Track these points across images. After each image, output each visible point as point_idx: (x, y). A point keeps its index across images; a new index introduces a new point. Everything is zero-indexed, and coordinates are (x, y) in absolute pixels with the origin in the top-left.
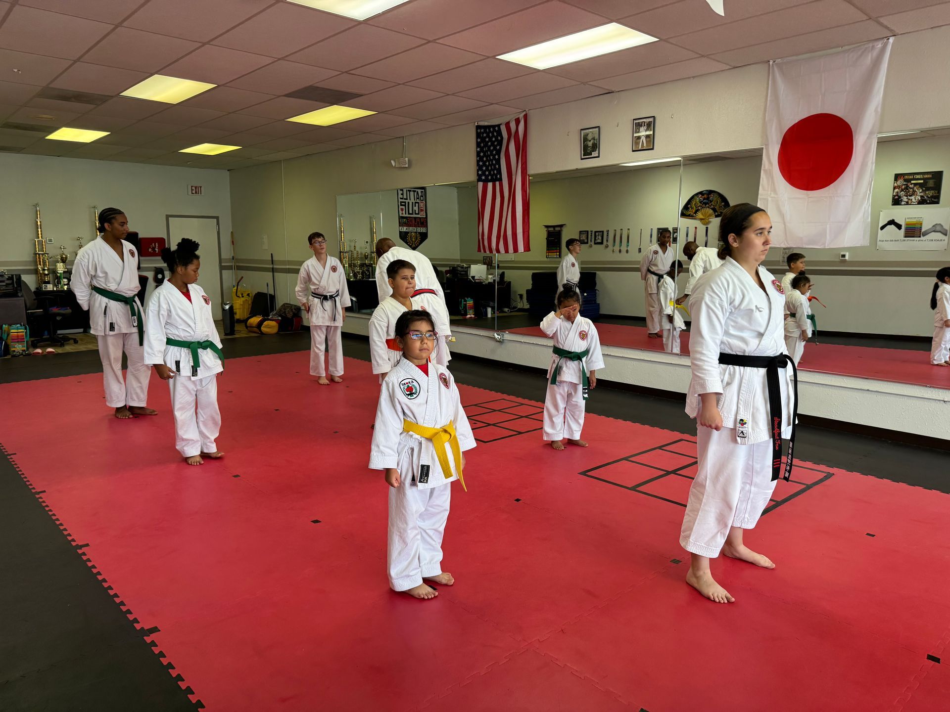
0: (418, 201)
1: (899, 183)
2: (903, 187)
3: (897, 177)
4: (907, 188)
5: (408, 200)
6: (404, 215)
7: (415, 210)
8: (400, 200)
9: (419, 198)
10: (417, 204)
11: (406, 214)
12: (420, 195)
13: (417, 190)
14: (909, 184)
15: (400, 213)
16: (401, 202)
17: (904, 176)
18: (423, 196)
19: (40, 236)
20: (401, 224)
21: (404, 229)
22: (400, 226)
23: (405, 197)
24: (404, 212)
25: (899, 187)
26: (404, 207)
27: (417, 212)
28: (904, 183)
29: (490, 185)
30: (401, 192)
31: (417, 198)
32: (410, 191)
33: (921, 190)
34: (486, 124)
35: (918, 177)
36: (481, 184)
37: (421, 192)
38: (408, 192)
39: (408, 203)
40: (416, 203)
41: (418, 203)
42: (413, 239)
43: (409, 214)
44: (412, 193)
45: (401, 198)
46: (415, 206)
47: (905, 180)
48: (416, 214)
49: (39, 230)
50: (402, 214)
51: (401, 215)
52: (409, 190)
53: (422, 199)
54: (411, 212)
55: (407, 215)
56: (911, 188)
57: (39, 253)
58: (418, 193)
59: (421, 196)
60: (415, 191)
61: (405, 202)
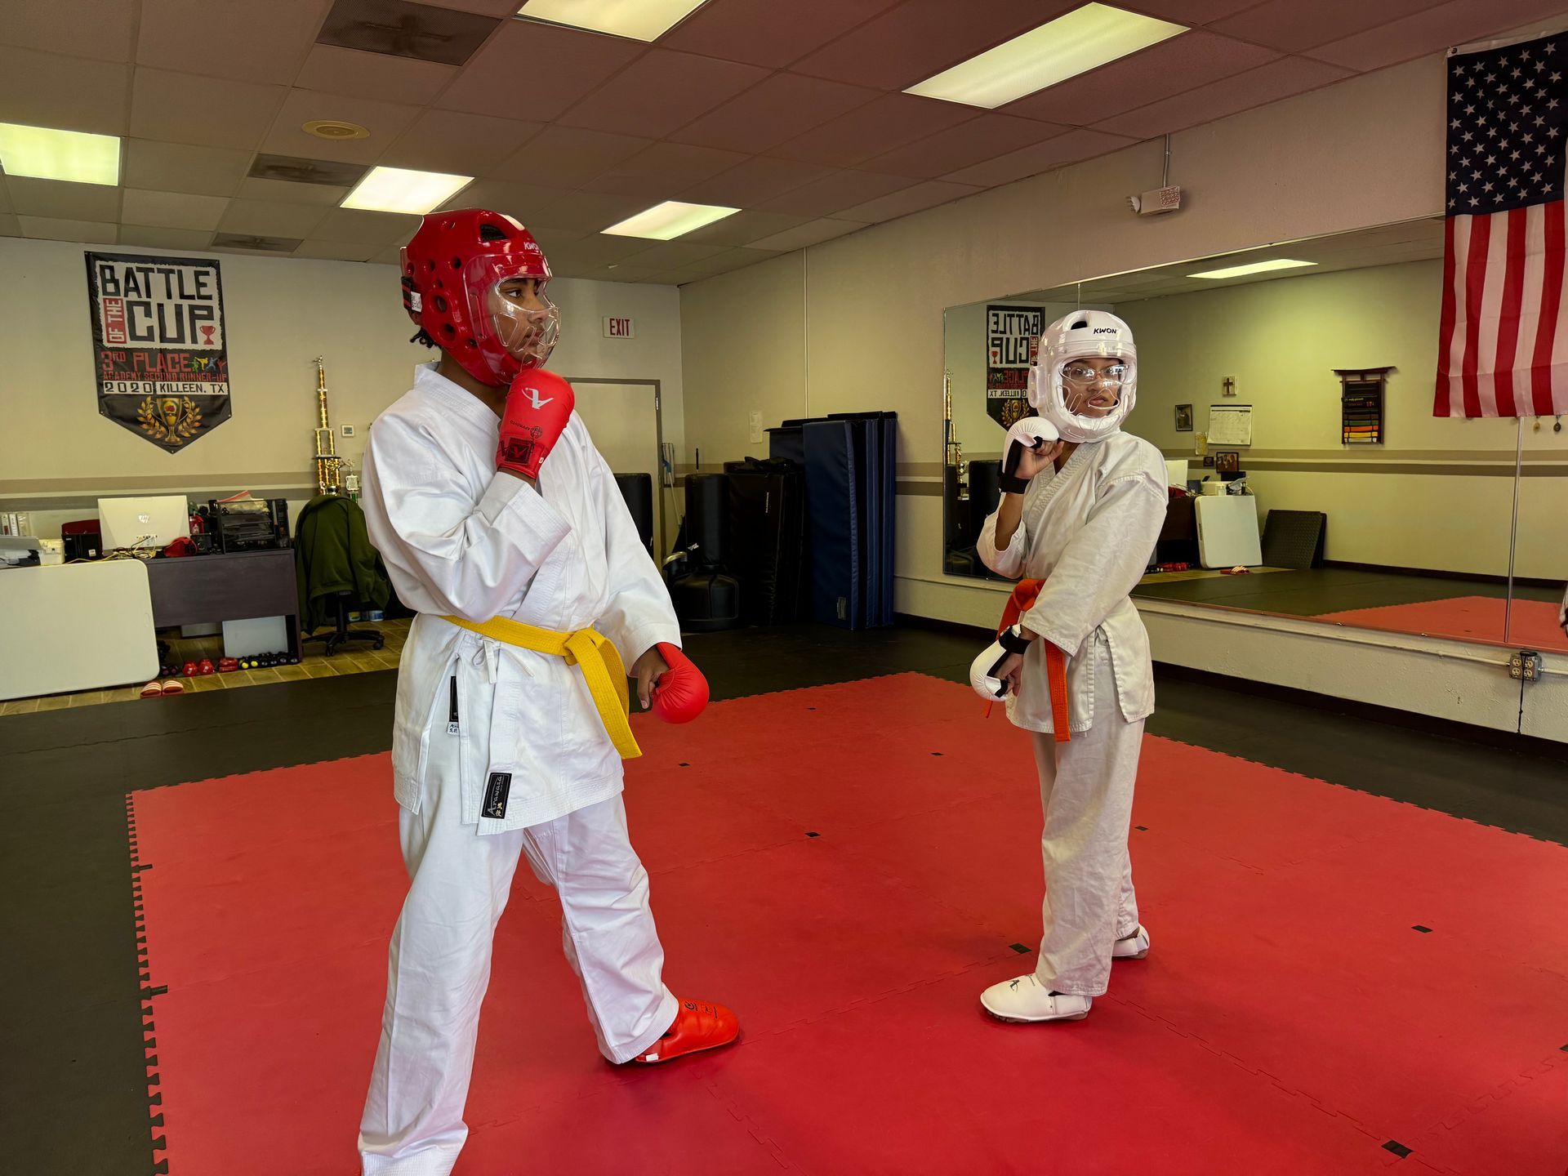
0: (1027, 335)
5: (1008, 335)
6: (999, 366)
7: (1020, 354)
8: (991, 335)
9: (1028, 330)
10: (1025, 342)
11: (1001, 362)
12: (1031, 322)
13: (1025, 313)
15: (992, 359)
16: (993, 339)
18: (1037, 326)
19: (324, 421)
20: (992, 384)
21: (998, 394)
22: (988, 388)
23: (1001, 328)
24: (998, 359)
26: (998, 349)
27: (1024, 357)
29: (1500, 223)
30: (995, 319)
31: (1025, 330)
32: (1013, 316)
34: (1495, 44)
36: (1464, 225)
37: (1034, 316)
38: (1008, 319)
39: (1008, 339)
40: (1022, 339)
41: (1027, 339)
42: (1015, 414)
43: (1008, 362)
44: (1015, 320)
45: (993, 332)
46: (1021, 346)
48: (1021, 361)
49: (323, 409)
50: (995, 362)
51: (992, 365)
52: (1009, 315)
53: (1035, 331)
54: (1011, 358)
55: (1004, 365)
57: (323, 456)
58: (1026, 316)
59: (1034, 325)
60: (1021, 316)
61: (1001, 339)
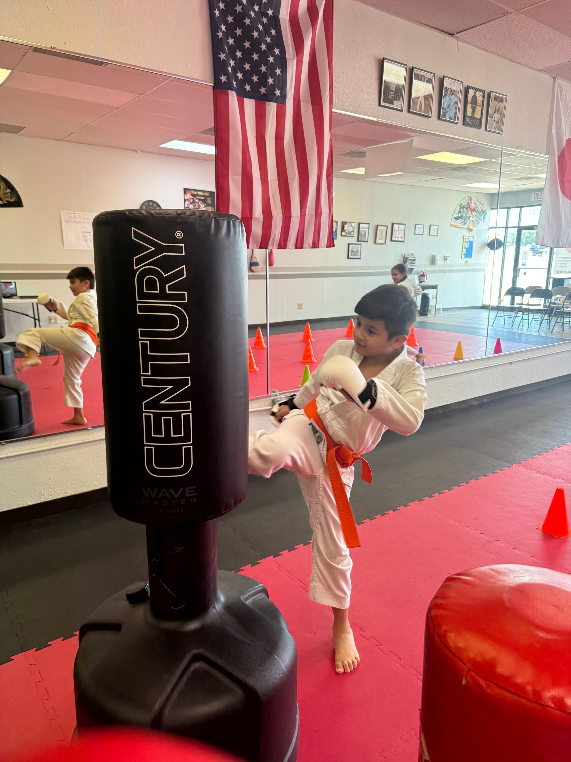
1: (188, 196)
2: (192, 200)
3: (186, 191)
4: (194, 202)
14: (195, 199)
17: (191, 191)
25: (188, 200)
28: (192, 197)
33: (204, 206)
35: (200, 193)
47: (193, 195)
56: (196, 202)
